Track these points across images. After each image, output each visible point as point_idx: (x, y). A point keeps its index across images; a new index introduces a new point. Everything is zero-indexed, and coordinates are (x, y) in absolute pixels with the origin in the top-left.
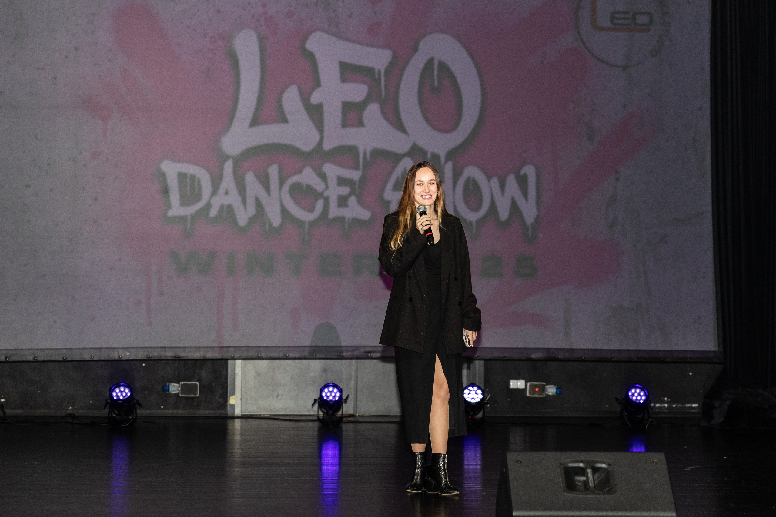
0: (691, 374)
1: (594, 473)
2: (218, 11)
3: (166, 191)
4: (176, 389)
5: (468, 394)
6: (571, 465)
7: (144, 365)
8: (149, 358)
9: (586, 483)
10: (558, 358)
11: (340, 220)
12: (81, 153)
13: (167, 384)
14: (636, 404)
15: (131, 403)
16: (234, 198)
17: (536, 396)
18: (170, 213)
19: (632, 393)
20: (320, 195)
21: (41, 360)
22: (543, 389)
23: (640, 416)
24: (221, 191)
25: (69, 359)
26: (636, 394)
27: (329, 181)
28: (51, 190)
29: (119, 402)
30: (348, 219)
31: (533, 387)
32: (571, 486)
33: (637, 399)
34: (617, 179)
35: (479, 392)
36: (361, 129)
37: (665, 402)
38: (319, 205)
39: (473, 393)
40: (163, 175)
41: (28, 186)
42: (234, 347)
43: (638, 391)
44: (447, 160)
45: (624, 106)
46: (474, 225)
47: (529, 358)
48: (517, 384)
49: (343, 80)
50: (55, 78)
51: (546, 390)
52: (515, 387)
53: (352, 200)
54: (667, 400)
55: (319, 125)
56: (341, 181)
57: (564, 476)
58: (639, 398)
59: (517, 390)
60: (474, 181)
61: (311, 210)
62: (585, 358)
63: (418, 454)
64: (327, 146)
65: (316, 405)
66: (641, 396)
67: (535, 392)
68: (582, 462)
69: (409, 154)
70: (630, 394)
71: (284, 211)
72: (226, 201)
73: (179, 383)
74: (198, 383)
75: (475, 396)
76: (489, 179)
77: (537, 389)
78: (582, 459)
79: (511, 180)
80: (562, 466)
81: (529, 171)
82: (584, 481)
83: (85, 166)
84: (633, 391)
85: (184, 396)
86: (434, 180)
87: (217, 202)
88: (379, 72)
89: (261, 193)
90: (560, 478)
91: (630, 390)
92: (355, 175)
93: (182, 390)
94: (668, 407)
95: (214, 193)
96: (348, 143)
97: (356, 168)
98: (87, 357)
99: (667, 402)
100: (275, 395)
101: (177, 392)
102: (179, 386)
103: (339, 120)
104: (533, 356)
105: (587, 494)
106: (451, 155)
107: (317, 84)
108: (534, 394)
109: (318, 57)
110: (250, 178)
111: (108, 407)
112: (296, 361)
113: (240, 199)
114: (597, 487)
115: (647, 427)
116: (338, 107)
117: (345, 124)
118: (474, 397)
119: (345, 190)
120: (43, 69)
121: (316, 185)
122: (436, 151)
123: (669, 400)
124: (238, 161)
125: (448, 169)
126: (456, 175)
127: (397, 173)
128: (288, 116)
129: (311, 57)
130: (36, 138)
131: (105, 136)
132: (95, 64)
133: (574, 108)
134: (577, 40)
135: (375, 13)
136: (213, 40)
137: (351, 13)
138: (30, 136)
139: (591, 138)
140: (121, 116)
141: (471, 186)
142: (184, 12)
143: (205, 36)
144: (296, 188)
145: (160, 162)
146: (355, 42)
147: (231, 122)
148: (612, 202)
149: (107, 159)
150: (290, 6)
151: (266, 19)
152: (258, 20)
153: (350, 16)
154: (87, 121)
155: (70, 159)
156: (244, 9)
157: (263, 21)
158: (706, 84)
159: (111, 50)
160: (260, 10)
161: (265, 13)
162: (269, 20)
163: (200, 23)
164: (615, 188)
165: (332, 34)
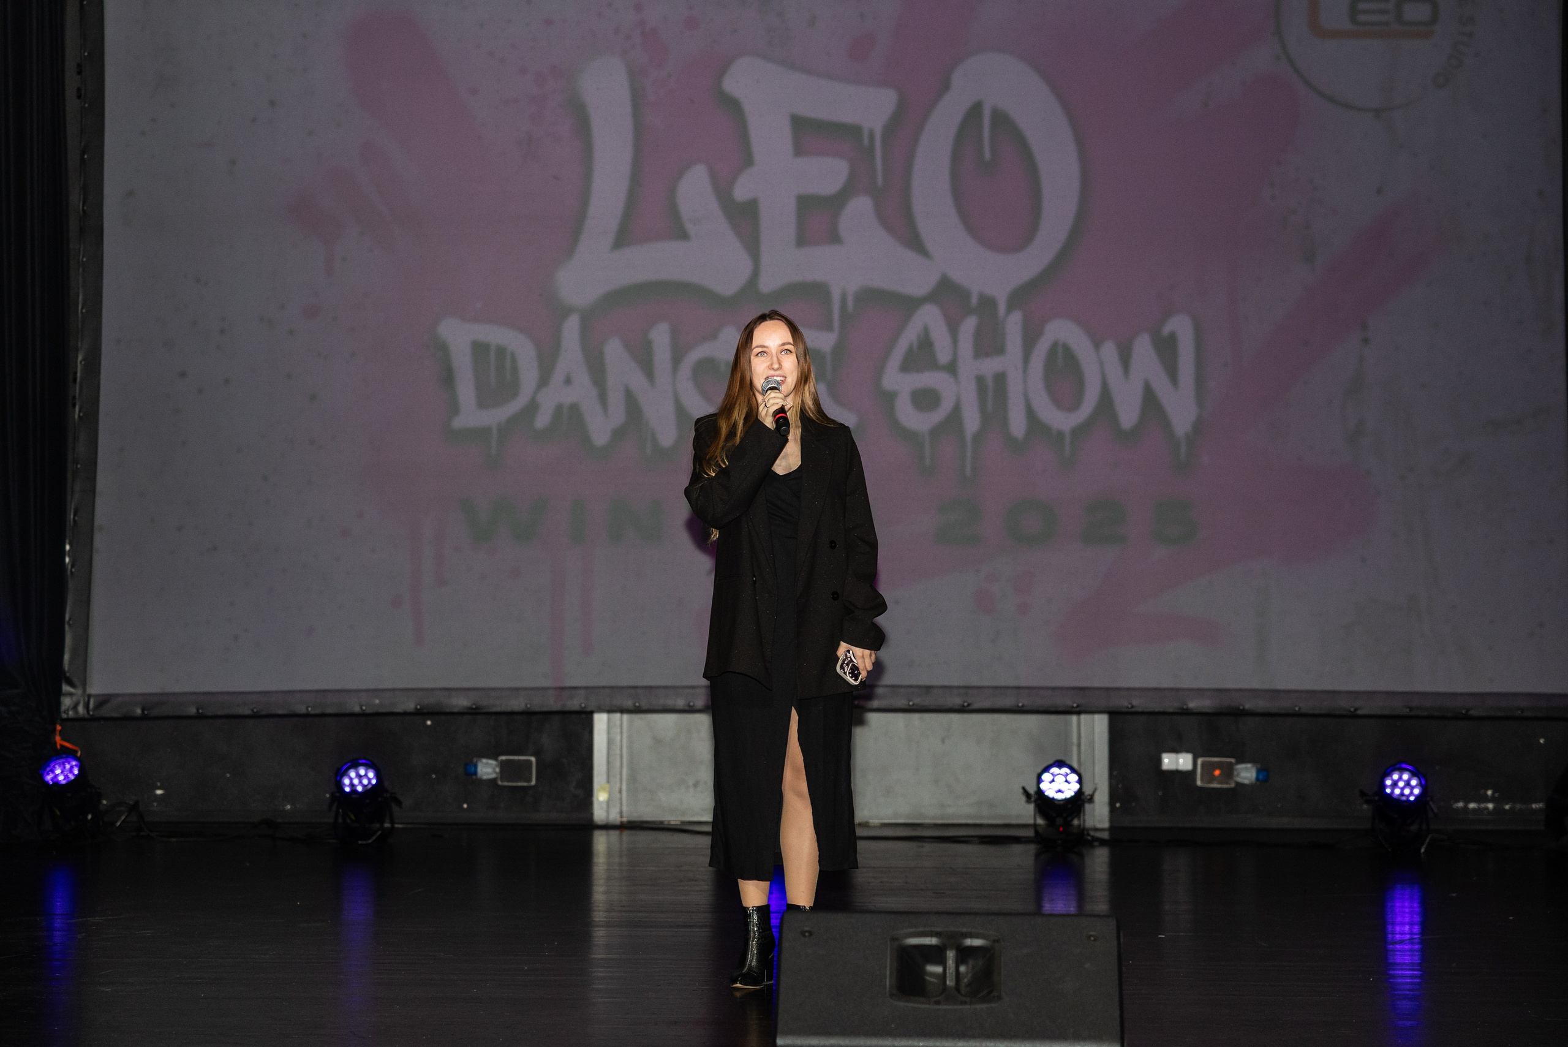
0: (1542, 741)
2: (549, 22)
3: (448, 379)
4: (489, 770)
5: (1051, 782)
6: (913, 941)
7: (429, 723)
8: (418, 709)
10: (1244, 710)
12: (283, 307)
13: (475, 760)
14: (1399, 804)
15: (380, 799)
16: (582, 392)
17: (1215, 785)
18: (458, 423)
19: (1392, 780)
21: (210, 714)
22: (1228, 772)
23: (1414, 828)
24: (558, 376)
25: (264, 713)
26: (1401, 784)
28: (227, 381)
29: (354, 796)
31: (1208, 768)
32: (910, 984)
33: (1402, 794)
34: (1366, 341)
35: (1072, 777)
36: (836, 249)
37: (1487, 800)
39: (1060, 779)
40: (443, 349)
41: (183, 375)
42: (586, 688)
43: (1406, 777)
44: (1009, 310)
45: (1379, 191)
46: (1068, 439)
47: (1183, 709)
48: (1177, 761)
49: (799, 151)
50: (233, 163)
51: (1235, 773)
52: (1172, 767)
54: (1493, 794)
55: (752, 245)
57: (895, 966)
58: (1407, 791)
59: (1177, 773)
60: (1067, 349)
62: (1300, 709)
63: (753, 910)
64: (768, 284)
66: (1412, 788)
67: (1212, 779)
68: (936, 935)
69: (933, 297)
70: (1388, 782)
71: (683, 416)
72: (568, 396)
73: (496, 759)
74: (533, 759)
75: (1063, 786)
76: (1097, 344)
77: (1217, 773)
78: (939, 929)
79: (1143, 348)
80: (893, 945)
81: (1181, 326)
82: (940, 975)
83: (291, 333)
84: (1396, 777)
85: (506, 784)
86: (790, 344)
87: (550, 400)
88: (871, 133)
89: (637, 380)
90: (886, 969)
91: (1388, 774)
92: (825, 342)
93: (501, 772)
94: (1494, 808)
95: (544, 381)
96: (808, 276)
97: (828, 327)
98: (302, 710)
99: (1492, 800)
100: (691, 783)
101: (494, 776)
102: (497, 766)
103: (791, 231)
104: (1192, 705)
105: (938, 1003)
106: (1020, 297)
107: (747, 160)
108: (1210, 782)
109: (748, 107)
110: (614, 351)
111: (335, 805)
113: (594, 392)
114: (960, 990)
115: (1423, 850)
116: (792, 205)
117: (802, 240)
118: (1063, 789)
120: (210, 145)
122: (988, 290)
123: (1497, 795)
124: (588, 317)
125: (1014, 325)
126: (1030, 339)
127: (909, 336)
128: (689, 227)
129: (733, 107)
130: (198, 280)
131: (330, 273)
132: (310, 133)
133: (1273, 198)
134: (1278, 58)
135: (862, 15)
136: (539, 80)
137: (814, 17)
138: (186, 276)
139: (1309, 258)
140: (362, 234)
141: (1060, 361)
142: (482, 26)
143: (523, 71)
144: (706, 371)
145: (437, 322)
146: (821, 75)
147: (575, 240)
148: (1356, 387)
149: (335, 320)
150: (691, 8)
151: (643, 34)
152: (628, 38)
153: (812, 23)
154: (295, 246)
155: (262, 319)
156: (600, 15)
157: (637, 39)
158: (1554, 141)
159: (340, 105)
160: (631, 17)
161: (642, 23)
162: (650, 36)
163: (513, 46)
164: (1361, 360)
165: (775, 61)
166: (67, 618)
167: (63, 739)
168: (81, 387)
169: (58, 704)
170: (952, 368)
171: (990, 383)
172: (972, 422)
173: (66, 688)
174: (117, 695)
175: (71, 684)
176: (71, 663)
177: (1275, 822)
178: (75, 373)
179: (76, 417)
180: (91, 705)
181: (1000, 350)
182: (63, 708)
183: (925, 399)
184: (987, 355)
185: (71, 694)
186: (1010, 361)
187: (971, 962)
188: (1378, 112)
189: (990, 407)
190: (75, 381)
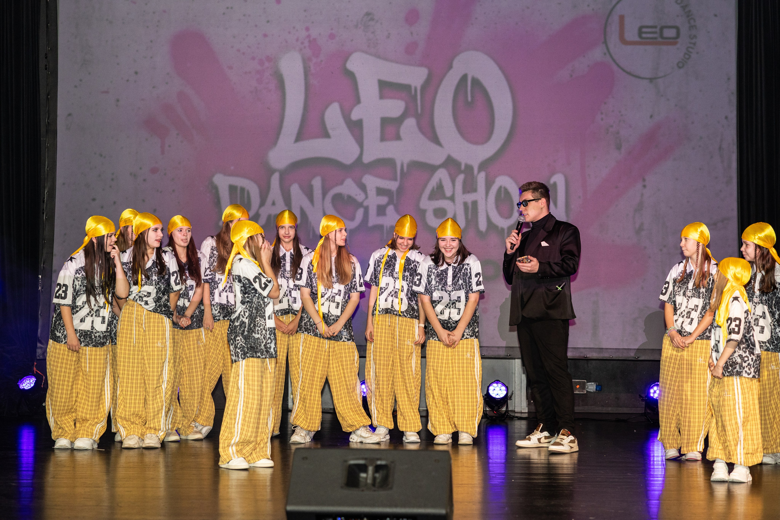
2: (265, 35)
3: (218, 202)
5: (493, 390)
10: (586, 357)
11: (380, 227)
12: (141, 168)
19: (654, 390)
20: (360, 205)
22: (584, 386)
24: (269, 201)
27: (369, 192)
28: (115, 203)
30: (387, 227)
34: (644, 186)
35: (504, 388)
36: (398, 142)
38: (360, 214)
39: (498, 388)
40: (216, 188)
44: (479, 171)
45: (651, 116)
46: (506, 231)
49: (382, 97)
50: (118, 101)
51: (586, 386)
53: (390, 209)
55: (360, 140)
56: (380, 192)
57: (345, 473)
60: (506, 190)
61: (352, 218)
62: (612, 356)
64: (367, 159)
69: (444, 165)
70: (651, 391)
72: (273, 211)
75: (500, 392)
77: (578, 386)
81: (558, 180)
83: (145, 180)
84: (655, 388)
87: (265, 212)
88: (416, 88)
89: (305, 203)
91: (651, 387)
92: (393, 185)
95: (262, 203)
96: (386, 155)
97: (395, 179)
103: (378, 134)
106: (483, 166)
107: (358, 101)
109: (357, 76)
110: (295, 190)
116: (378, 122)
117: (383, 139)
119: (383, 200)
120: (107, 92)
121: (356, 195)
122: (470, 162)
124: (283, 174)
125: (481, 178)
126: (489, 185)
127: (433, 183)
128: (330, 131)
129: (351, 76)
130: (101, 155)
131: (163, 152)
132: (154, 87)
133: (602, 119)
134: (605, 54)
135: (412, 33)
136: (261, 63)
137: (389, 34)
138: (95, 154)
139: (619, 147)
140: (178, 134)
141: (503, 195)
142: (234, 37)
143: (253, 58)
144: (338, 199)
145: (213, 176)
146: (392, 61)
147: (277, 138)
148: (639, 208)
149: (165, 174)
150: (332, 29)
151: (310, 41)
152: (302, 43)
153: (388, 37)
154: (147, 140)
155: (131, 174)
156: (289, 33)
157: (306, 44)
158: (733, 93)
159: (168, 74)
160: (304, 34)
161: (309, 36)
162: (313, 43)
163: (249, 47)
164: (642, 195)
165: (371, 54)
167: (37, 369)
168: (46, 206)
169: (36, 352)
170: (452, 198)
171: (470, 205)
173: (39, 345)
175: (42, 343)
176: (41, 333)
177: (604, 410)
178: (44, 198)
179: (44, 219)
181: (475, 190)
182: (37, 354)
183: (439, 213)
184: (469, 192)
185: (41, 348)
186: (479, 195)
187: (381, 472)
188: (651, 80)
189: (470, 217)
190: (44, 202)
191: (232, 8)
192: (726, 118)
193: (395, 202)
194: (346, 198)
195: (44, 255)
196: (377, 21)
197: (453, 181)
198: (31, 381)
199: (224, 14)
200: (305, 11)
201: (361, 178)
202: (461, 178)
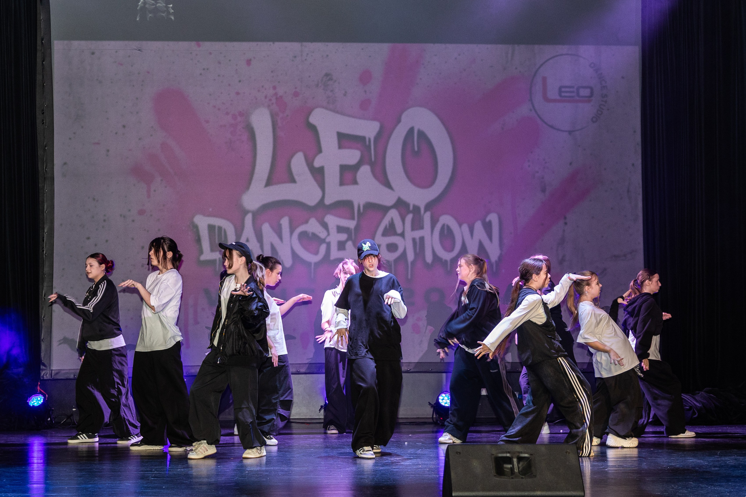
1: (518, 463)
2: (238, 93)
3: (198, 240)
5: (442, 400)
6: (500, 455)
8: (188, 374)
9: (512, 469)
12: (130, 210)
16: (253, 245)
18: (203, 258)
20: (323, 241)
27: (330, 230)
28: (107, 241)
32: (500, 472)
34: (566, 224)
36: (355, 186)
38: (323, 248)
39: (446, 398)
40: (196, 227)
41: (88, 238)
44: (425, 211)
45: (571, 164)
46: (449, 263)
49: (340, 147)
50: (108, 151)
53: (349, 244)
55: (322, 185)
56: (340, 229)
57: (494, 464)
60: (448, 227)
61: (316, 253)
64: (328, 201)
65: (323, 411)
68: (509, 452)
69: (395, 206)
71: (294, 255)
76: (460, 225)
78: (509, 451)
79: (478, 226)
80: (493, 456)
81: (493, 218)
82: (511, 468)
83: (133, 221)
88: (370, 139)
89: (276, 240)
90: (491, 465)
92: (351, 224)
96: (345, 198)
97: (353, 218)
103: (337, 180)
105: (512, 478)
106: (429, 206)
107: (320, 151)
109: (319, 129)
110: (266, 228)
112: (308, 375)
113: (258, 245)
114: (520, 473)
116: (337, 169)
117: (342, 183)
119: (343, 237)
120: (98, 144)
121: (320, 233)
122: (417, 203)
124: (256, 215)
125: (427, 218)
126: (434, 222)
127: (386, 222)
128: (296, 177)
129: (313, 129)
130: (94, 199)
131: (149, 196)
132: (140, 139)
133: (529, 166)
134: (531, 110)
135: (365, 91)
136: (234, 117)
137: (346, 92)
138: (89, 198)
139: (543, 190)
140: (162, 180)
141: (446, 232)
142: (210, 95)
143: (227, 114)
144: (303, 236)
145: (193, 217)
146: (349, 116)
147: (250, 183)
148: (562, 242)
149: (151, 215)
150: (296, 88)
151: (277, 98)
152: (270, 100)
153: (345, 95)
154: (134, 185)
155: (121, 216)
156: (259, 91)
157: (274, 101)
158: (638, 144)
159: (152, 127)
160: (272, 92)
161: (276, 94)
162: (279, 100)
163: (223, 103)
164: (564, 231)
165: (330, 110)
166: (42, 338)
167: (40, 388)
168: (46, 244)
170: (402, 235)
171: (418, 241)
172: (411, 256)
173: (42, 367)
174: (64, 370)
175: (45, 366)
176: (44, 356)
178: (44, 238)
179: (44, 256)
180: (53, 375)
181: (422, 228)
182: (41, 375)
183: (392, 248)
184: (417, 229)
185: (44, 370)
186: (425, 232)
188: (570, 132)
189: (418, 250)
190: (43, 241)
191: (208, 69)
192: (633, 165)
193: (353, 237)
194: (310, 235)
195: (45, 288)
196: (335, 81)
197: (403, 220)
198: (39, 399)
199: (201, 74)
200: (272, 72)
201: (324, 217)
202: (409, 217)
